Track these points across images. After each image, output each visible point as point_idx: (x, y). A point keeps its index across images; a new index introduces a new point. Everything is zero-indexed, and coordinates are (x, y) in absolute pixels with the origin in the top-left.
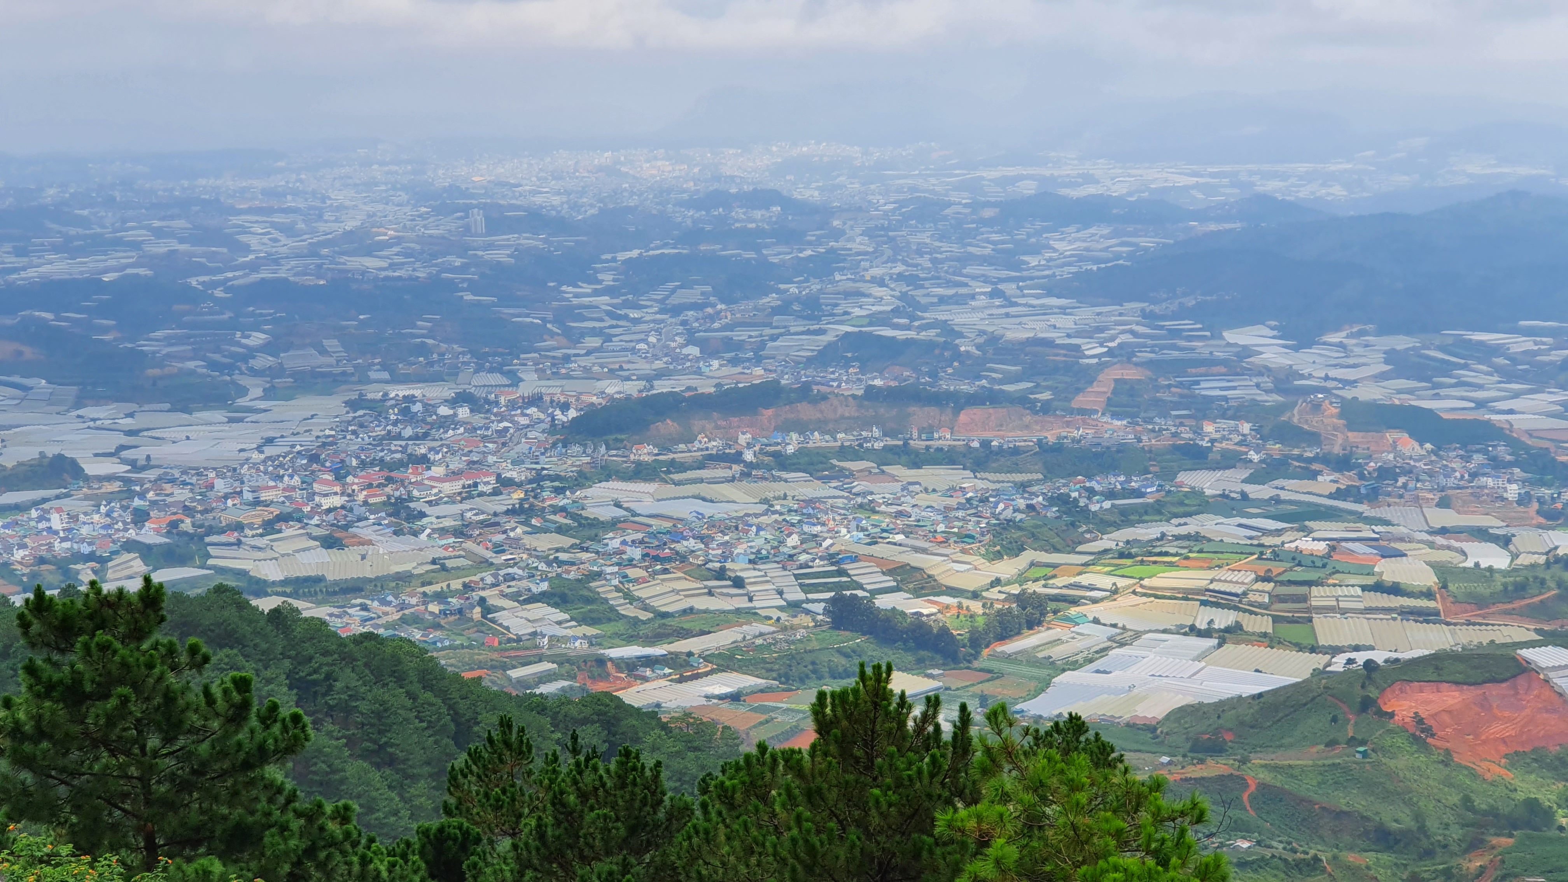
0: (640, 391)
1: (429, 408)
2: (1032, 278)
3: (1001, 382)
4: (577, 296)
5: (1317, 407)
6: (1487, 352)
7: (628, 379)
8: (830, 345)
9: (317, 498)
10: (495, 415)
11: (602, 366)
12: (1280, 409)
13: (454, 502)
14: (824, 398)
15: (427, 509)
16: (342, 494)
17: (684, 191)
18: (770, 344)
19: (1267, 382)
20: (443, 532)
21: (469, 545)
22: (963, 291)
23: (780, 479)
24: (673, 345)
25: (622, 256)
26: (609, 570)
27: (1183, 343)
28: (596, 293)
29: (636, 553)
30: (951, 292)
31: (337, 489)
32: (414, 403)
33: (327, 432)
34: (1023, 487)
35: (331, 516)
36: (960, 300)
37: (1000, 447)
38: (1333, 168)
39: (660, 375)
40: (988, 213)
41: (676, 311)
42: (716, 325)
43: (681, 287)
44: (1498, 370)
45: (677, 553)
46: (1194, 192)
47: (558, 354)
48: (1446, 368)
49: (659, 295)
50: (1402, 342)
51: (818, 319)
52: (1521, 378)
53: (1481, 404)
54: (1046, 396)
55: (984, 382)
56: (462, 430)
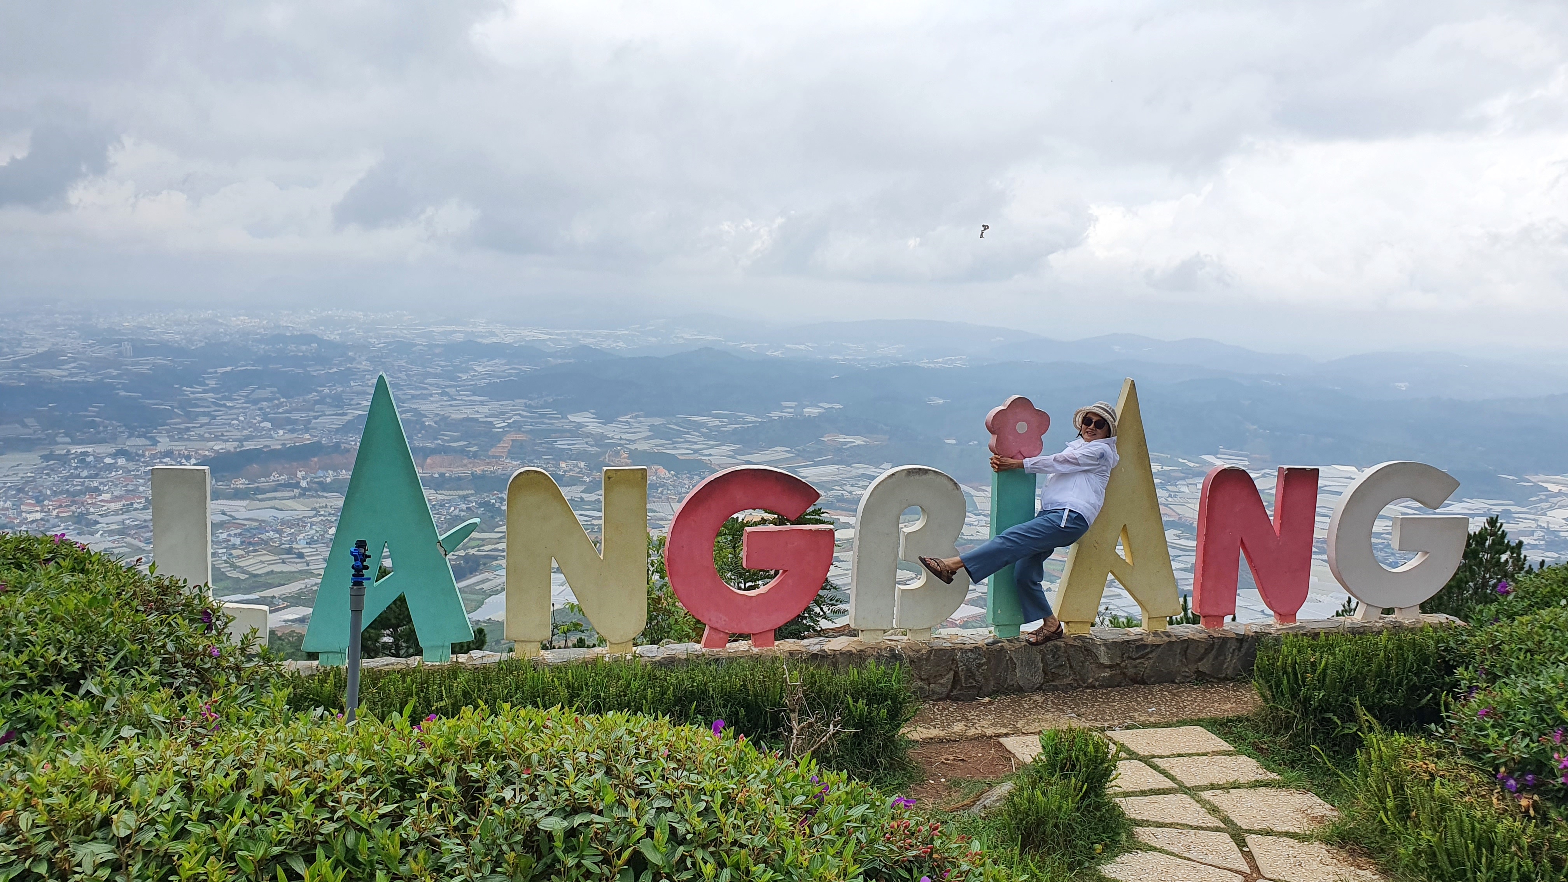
0: (235, 448)
1: (99, 459)
2: (464, 386)
3: (449, 441)
4: (192, 393)
5: (617, 453)
6: (698, 426)
7: (227, 441)
8: (349, 422)
9: (24, 515)
10: (143, 462)
11: (210, 433)
12: (598, 455)
13: (118, 515)
15: (100, 519)
16: (42, 511)
17: (258, 334)
18: (314, 421)
19: (590, 440)
20: (111, 533)
21: (128, 539)
22: (425, 392)
23: (323, 497)
24: (255, 421)
25: (221, 370)
26: (220, 551)
27: (547, 421)
28: (205, 391)
29: (238, 541)
30: (419, 392)
31: (38, 509)
32: (88, 456)
33: (29, 474)
34: (464, 498)
35: (34, 525)
36: (424, 397)
37: (451, 476)
38: (619, 333)
39: (248, 438)
40: (437, 351)
41: (255, 402)
42: (281, 410)
43: (258, 388)
44: (703, 434)
45: (263, 540)
46: (548, 343)
47: (182, 426)
48: (679, 434)
49: (243, 393)
50: (658, 421)
51: (342, 407)
52: (714, 438)
53: (696, 451)
54: (475, 449)
55: (439, 442)
56: (121, 472)
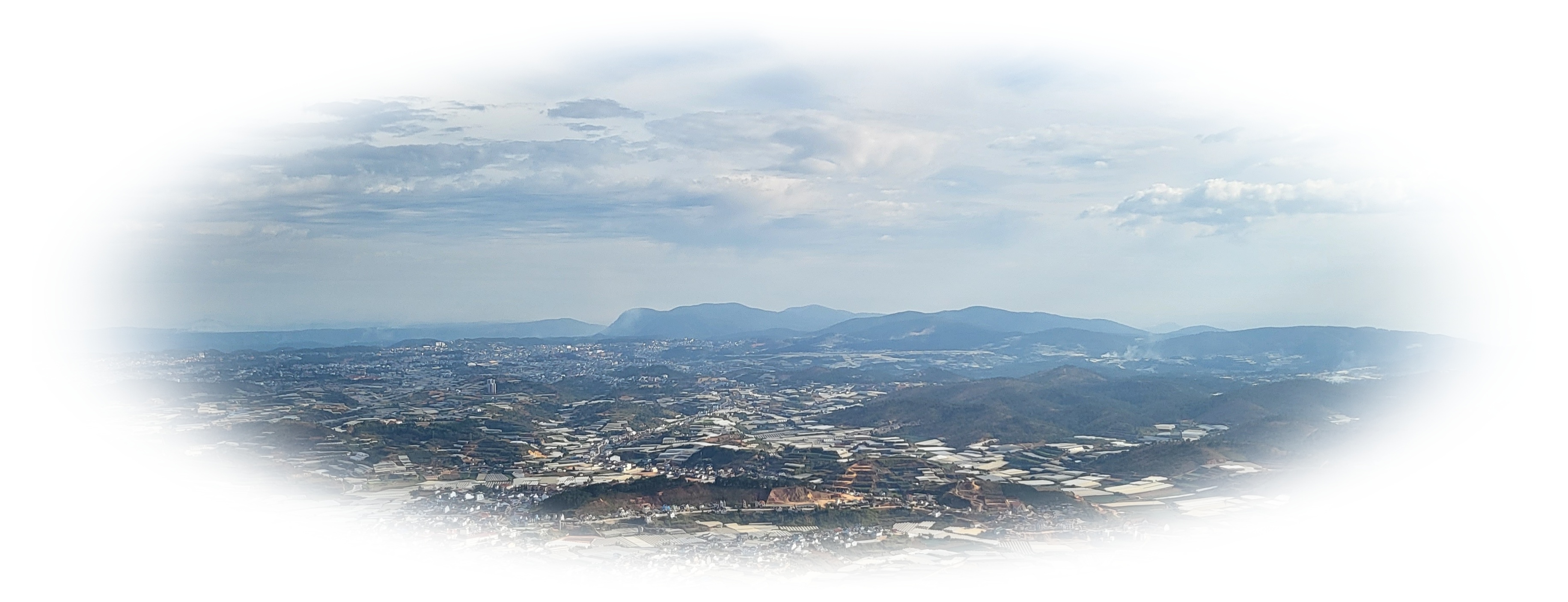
0: (585, 483)
3: (793, 474)
4: (548, 428)
5: (968, 485)
6: (1058, 453)
7: (578, 475)
8: (695, 454)
10: (499, 498)
11: (563, 468)
14: (691, 484)
17: (612, 367)
18: (661, 454)
19: (940, 471)
22: (771, 421)
23: (667, 533)
24: (605, 455)
25: (575, 404)
27: (894, 450)
34: (807, 534)
37: (794, 510)
39: (597, 472)
41: (607, 435)
42: (630, 443)
43: (610, 422)
44: (1065, 463)
47: (537, 461)
49: (597, 426)
50: (1014, 448)
51: (688, 439)
53: (1057, 482)
54: (818, 481)
55: (784, 473)
56: (478, 508)
